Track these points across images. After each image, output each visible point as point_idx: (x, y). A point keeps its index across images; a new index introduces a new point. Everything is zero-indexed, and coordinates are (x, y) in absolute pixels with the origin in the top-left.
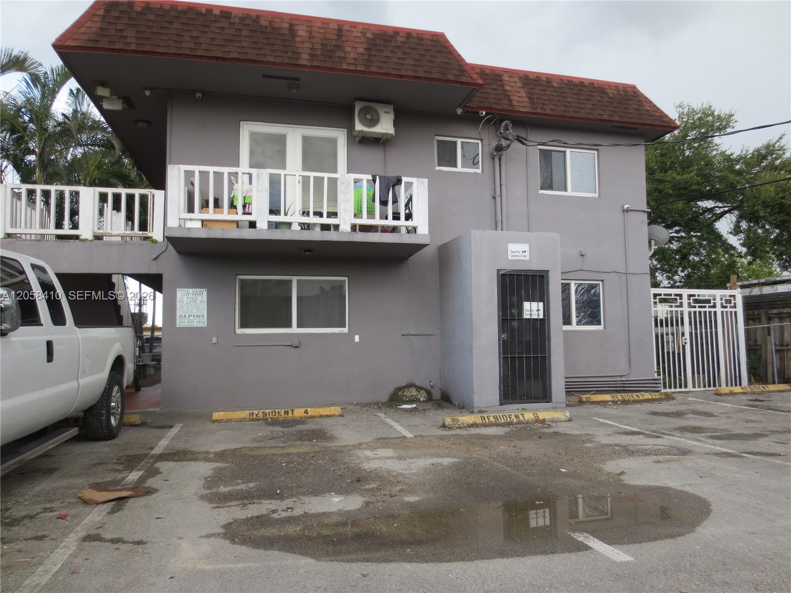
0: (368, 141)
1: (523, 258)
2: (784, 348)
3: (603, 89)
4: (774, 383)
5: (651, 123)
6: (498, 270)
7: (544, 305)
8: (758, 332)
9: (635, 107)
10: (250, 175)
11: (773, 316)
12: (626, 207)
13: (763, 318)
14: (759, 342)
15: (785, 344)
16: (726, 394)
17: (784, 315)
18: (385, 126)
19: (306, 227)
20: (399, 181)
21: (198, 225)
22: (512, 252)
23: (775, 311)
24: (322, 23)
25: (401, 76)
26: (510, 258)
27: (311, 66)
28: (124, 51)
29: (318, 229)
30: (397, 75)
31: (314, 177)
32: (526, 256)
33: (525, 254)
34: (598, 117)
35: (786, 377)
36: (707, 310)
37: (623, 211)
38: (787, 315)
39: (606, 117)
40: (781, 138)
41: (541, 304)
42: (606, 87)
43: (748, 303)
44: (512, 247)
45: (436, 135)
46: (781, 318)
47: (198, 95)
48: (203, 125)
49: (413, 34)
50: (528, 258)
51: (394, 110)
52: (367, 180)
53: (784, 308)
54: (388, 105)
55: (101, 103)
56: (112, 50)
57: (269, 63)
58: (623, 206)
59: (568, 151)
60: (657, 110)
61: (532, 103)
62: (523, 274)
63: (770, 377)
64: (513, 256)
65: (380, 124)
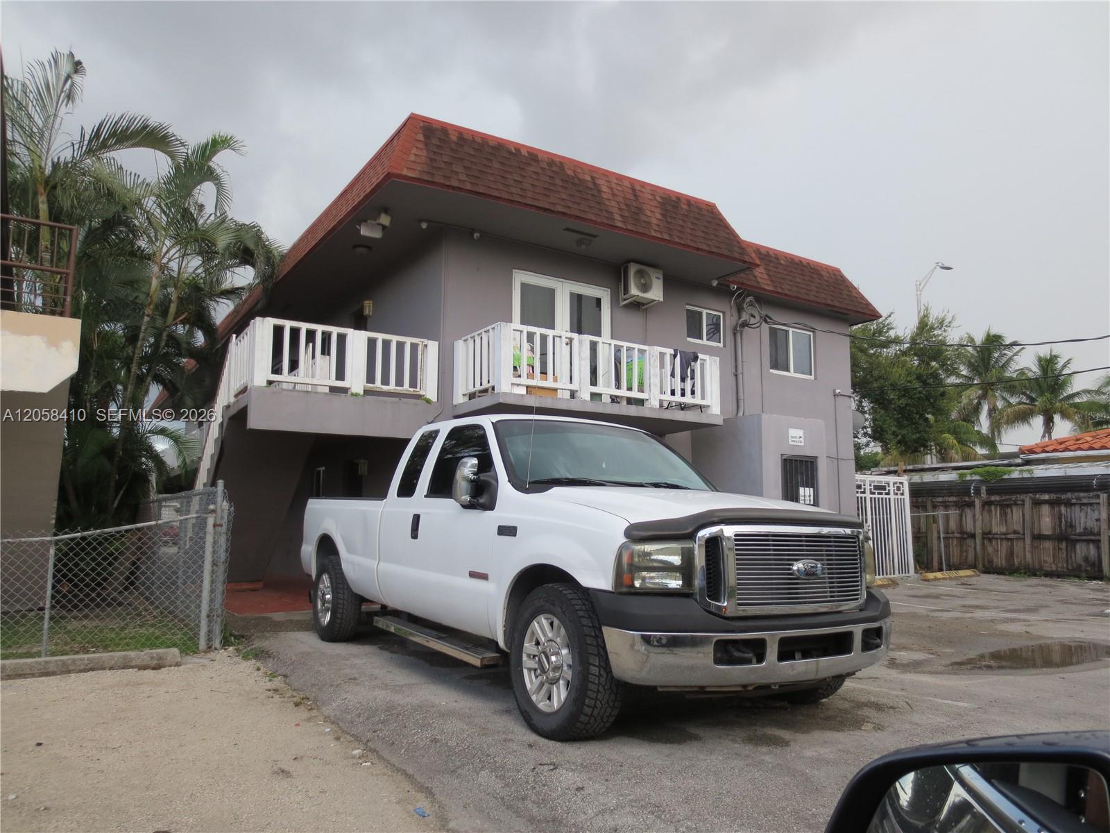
0: (637, 306)
1: (799, 444)
2: (949, 535)
3: (818, 270)
4: (941, 570)
5: (861, 310)
6: (782, 455)
7: (814, 491)
8: (922, 520)
9: (847, 293)
10: (571, 340)
11: (938, 504)
12: (838, 391)
13: (929, 506)
14: (923, 529)
15: (950, 532)
16: (932, 580)
17: (950, 504)
18: (656, 293)
19: (614, 399)
20: (696, 358)
21: (523, 391)
22: (792, 437)
23: (940, 499)
24: (631, 184)
25: (698, 249)
26: (791, 443)
27: (626, 229)
28: (460, 189)
29: (625, 403)
30: (695, 248)
31: (615, 345)
32: (801, 442)
33: (801, 439)
34: (824, 301)
35: (951, 564)
36: (884, 496)
37: (835, 396)
38: (953, 504)
39: (830, 302)
40: (890, 316)
41: (812, 489)
42: (820, 269)
43: (915, 490)
44: (793, 432)
45: (687, 304)
46: (946, 507)
47: (476, 235)
48: (478, 269)
49: (692, 202)
50: (802, 444)
51: (664, 275)
52: (671, 354)
53: (949, 496)
54: (657, 270)
55: (357, 226)
56: (449, 186)
57: (590, 221)
58: (834, 390)
59: (791, 330)
60: (863, 298)
61: (772, 281)
62: (799, 459)
63: (936, 564)
64: (794, 441)
65: (652, 290)
